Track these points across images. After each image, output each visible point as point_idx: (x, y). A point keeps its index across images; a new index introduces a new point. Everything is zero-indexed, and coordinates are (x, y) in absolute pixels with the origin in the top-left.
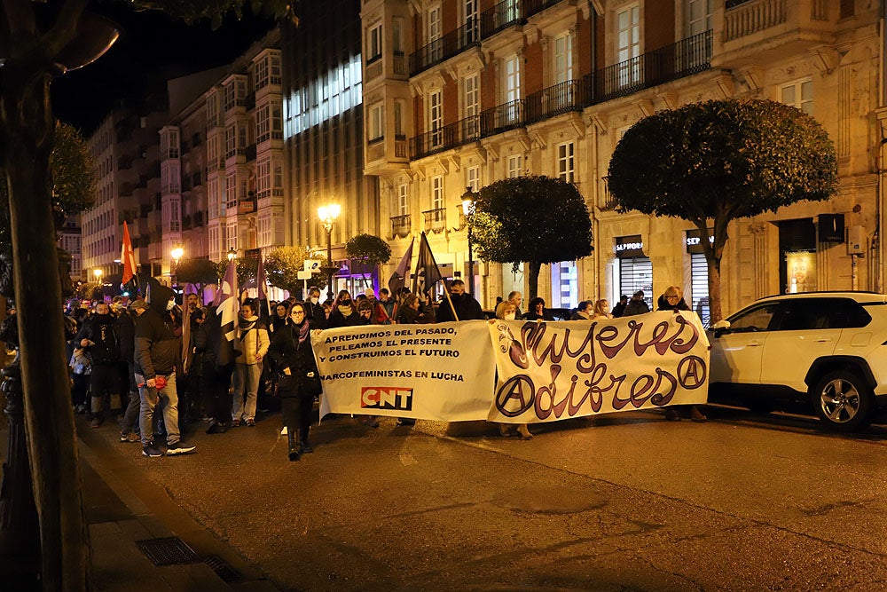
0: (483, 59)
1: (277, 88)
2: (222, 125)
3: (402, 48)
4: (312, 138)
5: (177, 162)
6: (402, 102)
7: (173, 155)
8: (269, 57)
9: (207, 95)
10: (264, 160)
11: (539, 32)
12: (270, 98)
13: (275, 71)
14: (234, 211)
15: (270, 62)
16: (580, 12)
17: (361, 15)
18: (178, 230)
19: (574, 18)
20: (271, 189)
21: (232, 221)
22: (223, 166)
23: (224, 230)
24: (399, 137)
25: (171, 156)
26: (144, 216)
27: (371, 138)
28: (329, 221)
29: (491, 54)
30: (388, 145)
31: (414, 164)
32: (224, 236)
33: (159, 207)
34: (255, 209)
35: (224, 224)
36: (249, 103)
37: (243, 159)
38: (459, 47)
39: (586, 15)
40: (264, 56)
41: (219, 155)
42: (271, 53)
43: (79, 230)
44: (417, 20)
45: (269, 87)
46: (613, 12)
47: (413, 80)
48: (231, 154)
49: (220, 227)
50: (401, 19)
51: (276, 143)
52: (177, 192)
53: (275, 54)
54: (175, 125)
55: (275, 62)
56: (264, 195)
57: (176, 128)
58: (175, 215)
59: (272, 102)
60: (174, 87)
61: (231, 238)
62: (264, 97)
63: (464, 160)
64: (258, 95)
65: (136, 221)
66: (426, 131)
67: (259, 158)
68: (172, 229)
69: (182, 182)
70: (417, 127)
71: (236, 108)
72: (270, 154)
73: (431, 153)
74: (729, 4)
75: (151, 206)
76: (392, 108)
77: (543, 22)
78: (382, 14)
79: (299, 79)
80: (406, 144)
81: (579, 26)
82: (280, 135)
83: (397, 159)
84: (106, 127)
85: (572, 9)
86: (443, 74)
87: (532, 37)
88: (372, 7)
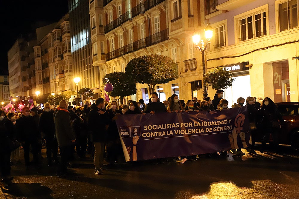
0: (123, 29)
1: (69, 34)
2: (53, 46)
3: (102, 24)
4: (79, 52)
5: (40, 59)
6: (103, 42)
7: (39, 56)
8: (66, 24)
9: (48, 35)
10: (66, 60)
11: (136, 22)
12: (67, 38)
13: (68, 29)
14: (57, 77)
15: (66, 26)
16: (145, 17)
17: (90, 13)
18: (41, 83)
19: (144, 19)
20: (68, 70)
21: (57, 80)
22: (54, 61)
23: (55, 84)
24: (102, 54)
25: (38, 57)
26: (30, 78)
27: (94, 54)
28: (78, 83)
29: (125, 28)
30: (99, 56)
31: (107, 62)
32: (55, 86)
33: (35, 75)
34: (64, 77)
35: (55, 82)
36: (61, 39)
37: (60, 58)
38: (118, 25)
39: (147, 19)
40: (64, 23)
41: (52, 57)
42: (66, 22)
43: (8, 83)
44: (106, 15)
45: (66, 34)
46: (153, 18)
47: (106, 35)
48: (56, 57)
49: (54, 83)
50: (101, 15)
51: (69, 54)
52: (41, 70)
53: (68, 23)
54: (39, 45)
55: (68, 25)
56: (67, 72)
57: (39, 46)
58: (40, 78)
59: (67, 39)
60: (38, 31)
61: (57, 87)
62: (65, 37)
63: (121, 61)
64: (63, 37)
65: (27, 80)
66: (110, 52)
67: (64, 59)
68: (39, 83)
69: (42, 66)
70: (108, 50)
71: (57, 41)
72: (67, 57)
73: (112, 59)
74: (172, 21)
75: (32, 75)
76: (99, 44)
77: (137, 20)
78: (95, 14)
79: (75, 32)
80: (105, 56)
81: (145, 22)
82: (70, 51)
83: (102, 61)
84: (16, 45)
85: (143, 17)
86: (114, 33)
87: (135, 24)
88: (92, 11)
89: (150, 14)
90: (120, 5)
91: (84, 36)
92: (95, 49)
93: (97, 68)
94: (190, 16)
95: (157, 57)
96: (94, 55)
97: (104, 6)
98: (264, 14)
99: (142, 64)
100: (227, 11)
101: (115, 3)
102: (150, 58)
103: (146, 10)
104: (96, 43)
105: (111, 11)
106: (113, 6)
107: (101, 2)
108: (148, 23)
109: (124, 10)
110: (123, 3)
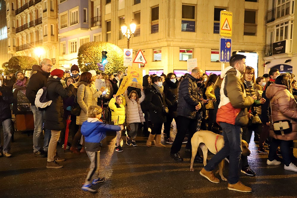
0: (26, 33)
3: (15, 27)
4: (2, 42)
6: (15, 38)
17: (7, 18)
24: (14, 46)
30: (12, 48)
31: (17, 52)
39: (37, 30)
44: (18, 21)
46: (40, 31)
47: (16, 34)
50: (14, 20)
66: (19, 46)
70: (18, 44)
73: (20, 50)
74: (44, 36)
76: (12, 40)
77: (32, 29)
78: (9, 19)
80: (15, 48)
81: (36, 32)
83: (14, 51)
85: (35, 28)
86: (21, 34)
87: (31, 31)
88: (8, 17)
89: (38, 28)
90: (25, 17)
91: (5, 30)
92: (10, 43)
93: (12, 55)
94: (52, 35)
95: (24, 57)
96: (9, 47)
97: (16, 15)
98: (76, 42)
99: (16, 60)
100: (65, 37)
101: (22, 15)
102: (21, 58)
103: (36, 25)
104: (10, 39)
105: (20, 19)
106: (21, 16)
107: (14, 12)
108: (37, 32)
109: (26, 21)
110: (26, 16)
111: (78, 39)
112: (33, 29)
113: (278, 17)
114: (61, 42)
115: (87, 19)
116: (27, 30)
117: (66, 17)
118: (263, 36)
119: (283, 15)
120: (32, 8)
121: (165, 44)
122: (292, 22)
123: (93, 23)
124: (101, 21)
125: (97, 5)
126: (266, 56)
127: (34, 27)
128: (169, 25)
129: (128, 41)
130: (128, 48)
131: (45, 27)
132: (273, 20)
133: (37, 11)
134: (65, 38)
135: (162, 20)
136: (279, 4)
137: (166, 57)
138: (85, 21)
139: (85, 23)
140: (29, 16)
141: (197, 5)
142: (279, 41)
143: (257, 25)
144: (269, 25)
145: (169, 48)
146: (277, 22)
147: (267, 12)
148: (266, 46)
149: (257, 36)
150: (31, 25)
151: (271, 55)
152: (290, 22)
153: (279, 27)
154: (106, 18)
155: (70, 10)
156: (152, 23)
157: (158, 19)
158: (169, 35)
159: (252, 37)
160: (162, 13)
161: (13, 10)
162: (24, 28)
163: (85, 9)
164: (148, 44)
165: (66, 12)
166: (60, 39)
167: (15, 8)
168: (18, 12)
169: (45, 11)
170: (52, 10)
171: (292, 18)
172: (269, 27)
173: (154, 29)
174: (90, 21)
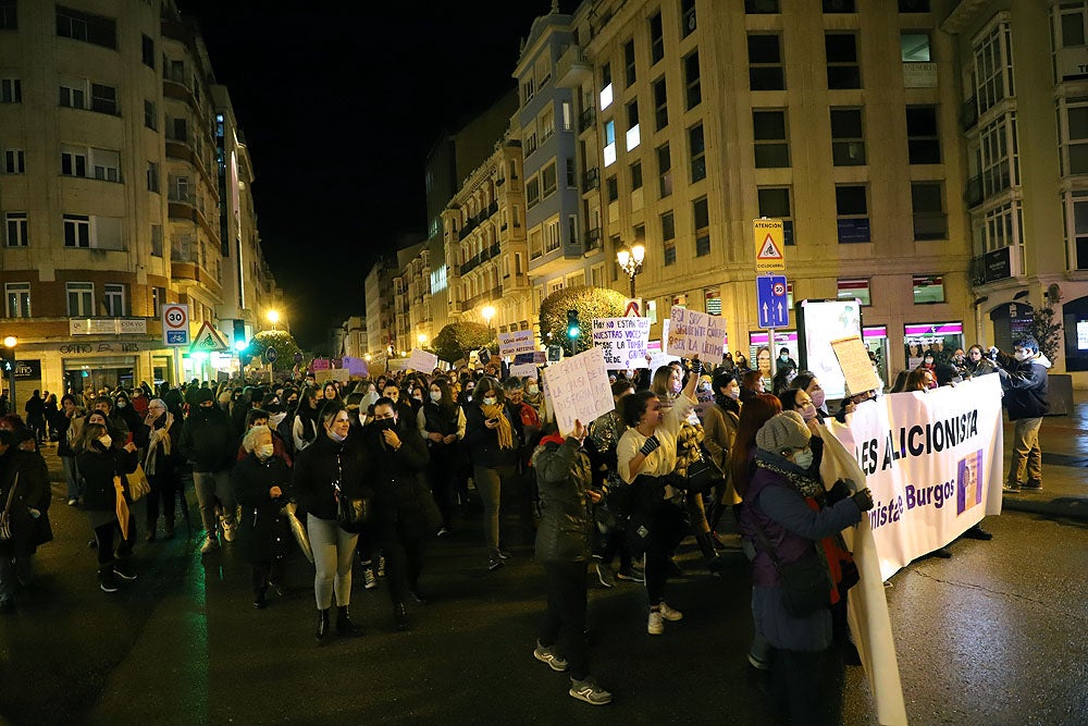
0: (477, 274)
1: (428, 269)
2: (413, 281)
3: (458, 263)
6: (459, 286)
7: (399, 293)
8: (426, 254)
9: (408, 265)
10: (426, 303)
12: (427, 273)
13: (428, 261)
14: (417, 327)
15: (425, 257)
17: (445, 248)
18: (401, 334)
22: (414, 303)
24: (457, 302)
26: (390, 325)
27: (450, 301)
30: (454, 303)
31: (463, 313)
33: (395, 321)
36: (420, 272)
37: (420, 301)
39: (494, 266)
40: (424, 253)
41: (413, 297)
42: (426, 252)
45: (426, 269)
46: (499, 267)
47: (462, 277)
48: (416, 298)
50: (457, 251)
51: (429, 296)
52: (402, 313)
54: (400, 277)
55: (427, 257)
57: (400, 279)
58: (401, 327)
59: (428, 275)
60: (400, 254)
62: (425, 271)
65: (387, 328)
67: (425, 301)
69: (403, 308)
71: (417, 275)
72: (428, 300)
73: (469, 309)
74: (505, 277)
75: (392, 320)
76: (455, 290)
78: (449, 250)
79: (435, 268)
80: (461, 305)
81: (492, 269)
82: (430, 292)
83: (458, 311)
84: (374, 271)
85: (490, 263)
86: (469, 277)
87: (485, 269)
88: (447, 245)
89: (496, 261)
90: (474, 243)
91: (443, 272)
92: (451, 297)
93: (456, 319)
94: (518, 274)
96: (450, 303)
97: (460, 240)
101: (470, 240)
102: (460, 326)
103: (492, 257)
104: (451, 287)
105: (467, 248)
106: (468, 241)
107: (457, 237)
108: (495, 270)
109: (477, 250)
110: (476, 242)
111: (564, 279)
112: (488, 266)
113: (990, 194)
114: (536, 287)
115: (576, 236)
116: (477, 269)
117: (540, 237)
118: (965, 239)
119: (997, 190)
120: (485, 224)
121: (726, 277)
122: (1019, 204)
123: (590, 242)
124: (602, 238)
125: (595, 207)
126: (975, 285)
127: (489, 260)
128: (730, 236)
129: (633, 282)
130: (633, 297)
131: (506, 260)
132: (980, 201)
133: (493, 229)
134: (542, 278)
135: (716, 227)
136: (988, 164)
137: (731, 306)
138: (573, 241)
139: (573, 245)
140: (481, 238)
141: (792, 185)
142: (997, 249)
143: (946, 215)
144: (975, 211)
145: (735, 287)
146: (988, 205)
147: (969, 184)
148: (973, 260)
149: (947, 239)
150: (485, 257)
151: (983, 283)
152: (1014, 205)
153: (994, 218)
154: (611, 231)
155: (545, 223)
156: (696, 234)
157: (707, 224)
158: (731, 258)
159: (937, 243)
160: (714, 211)
161: (454, 231)
162: (474, 263)
163: (571, 216)
164: (692, 279)
165: (539, 227)
166: (533, 281)
167: (458, 228)
168: (464, 234)
169: (504, 228)
170: (516, 225)
171: (1017, 195)
172: (976, 217)
173: (703, 247)
174: (583, 240)
